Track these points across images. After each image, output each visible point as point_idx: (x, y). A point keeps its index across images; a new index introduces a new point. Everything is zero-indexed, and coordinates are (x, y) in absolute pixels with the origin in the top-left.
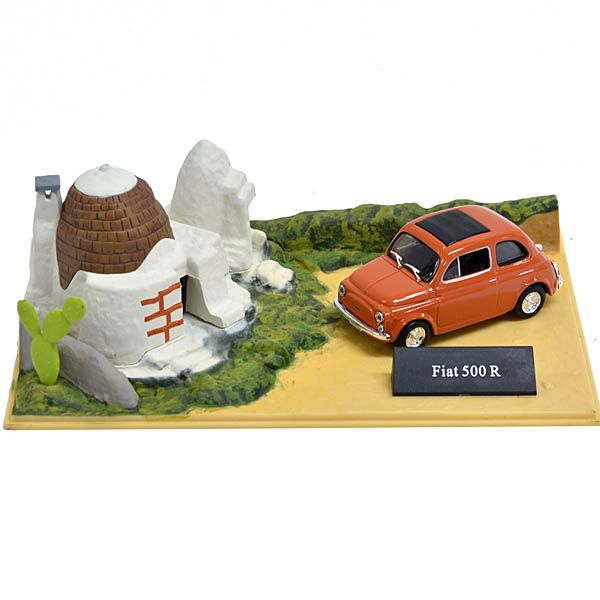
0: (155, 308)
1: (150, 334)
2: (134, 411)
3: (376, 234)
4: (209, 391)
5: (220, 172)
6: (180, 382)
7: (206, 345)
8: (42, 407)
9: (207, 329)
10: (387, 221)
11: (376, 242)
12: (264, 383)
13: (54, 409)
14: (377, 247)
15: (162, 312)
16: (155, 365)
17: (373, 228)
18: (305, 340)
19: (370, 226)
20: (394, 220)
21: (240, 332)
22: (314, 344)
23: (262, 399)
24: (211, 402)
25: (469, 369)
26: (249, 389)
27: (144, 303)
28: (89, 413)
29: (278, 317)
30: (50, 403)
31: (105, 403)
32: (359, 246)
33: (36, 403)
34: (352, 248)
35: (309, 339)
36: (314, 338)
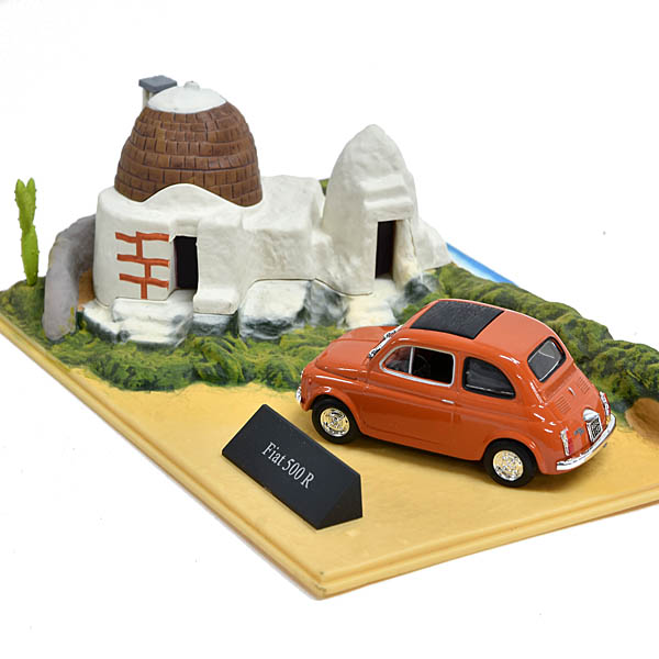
0: (131, 249)
1: (123, 277)
2: (49, 343)
5: (364, 166)
6: (115, 342)
7: (175, 322)
12: (163, 381)
15: (138, 258)
16: (113, 315)
18: (275, 376)
21: (207, 326)
22: (281, 386)
23: (142, 394)
24: (101, 369)
25: (292, 464)
26: (140, 376)
27: (120, 236)
29: (298, 347)
35: (280, 375)
36: (285, 379)
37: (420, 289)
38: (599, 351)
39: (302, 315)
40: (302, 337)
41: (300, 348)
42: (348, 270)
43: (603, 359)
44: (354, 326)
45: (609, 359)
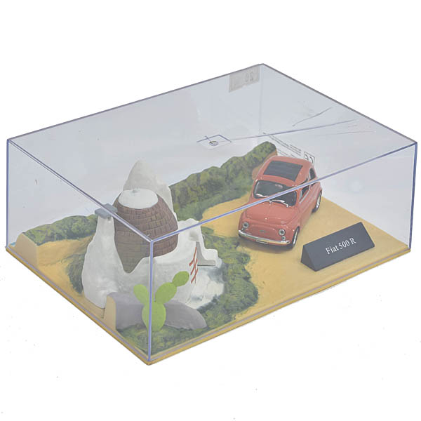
1: (192, 282)
2: (208, 329)
3: (205, 190)
4: (235, 303)
6: (215, 303)
7: (211, 278)
8: (162, 344)
9: (204, 269)
10: (209, 181)
11: (205, 194)
12: (252, 288)
13: (168, 343)
14: (206, 196)
15: (194, 267)
16: (198, 299)
17: (203, 187)
19: (201, 186)
20: (212, 179)
24: (240, 308)
25: (341, 244)
27: (190, 264)
28: (187, 339)
30: (166, 341)
31: (191, 330)
32: (197, 199)
33: (158, 343)
34: (194, 201)
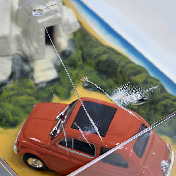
36: (7, 122)
37: (67, 53)
38: (160, 100)
39: (12, 77)
40: (12, 89)
41: (12, 98)
42: (32, 49)
43: (163, 105)
44: (38, 81)
45: (165, 106)
